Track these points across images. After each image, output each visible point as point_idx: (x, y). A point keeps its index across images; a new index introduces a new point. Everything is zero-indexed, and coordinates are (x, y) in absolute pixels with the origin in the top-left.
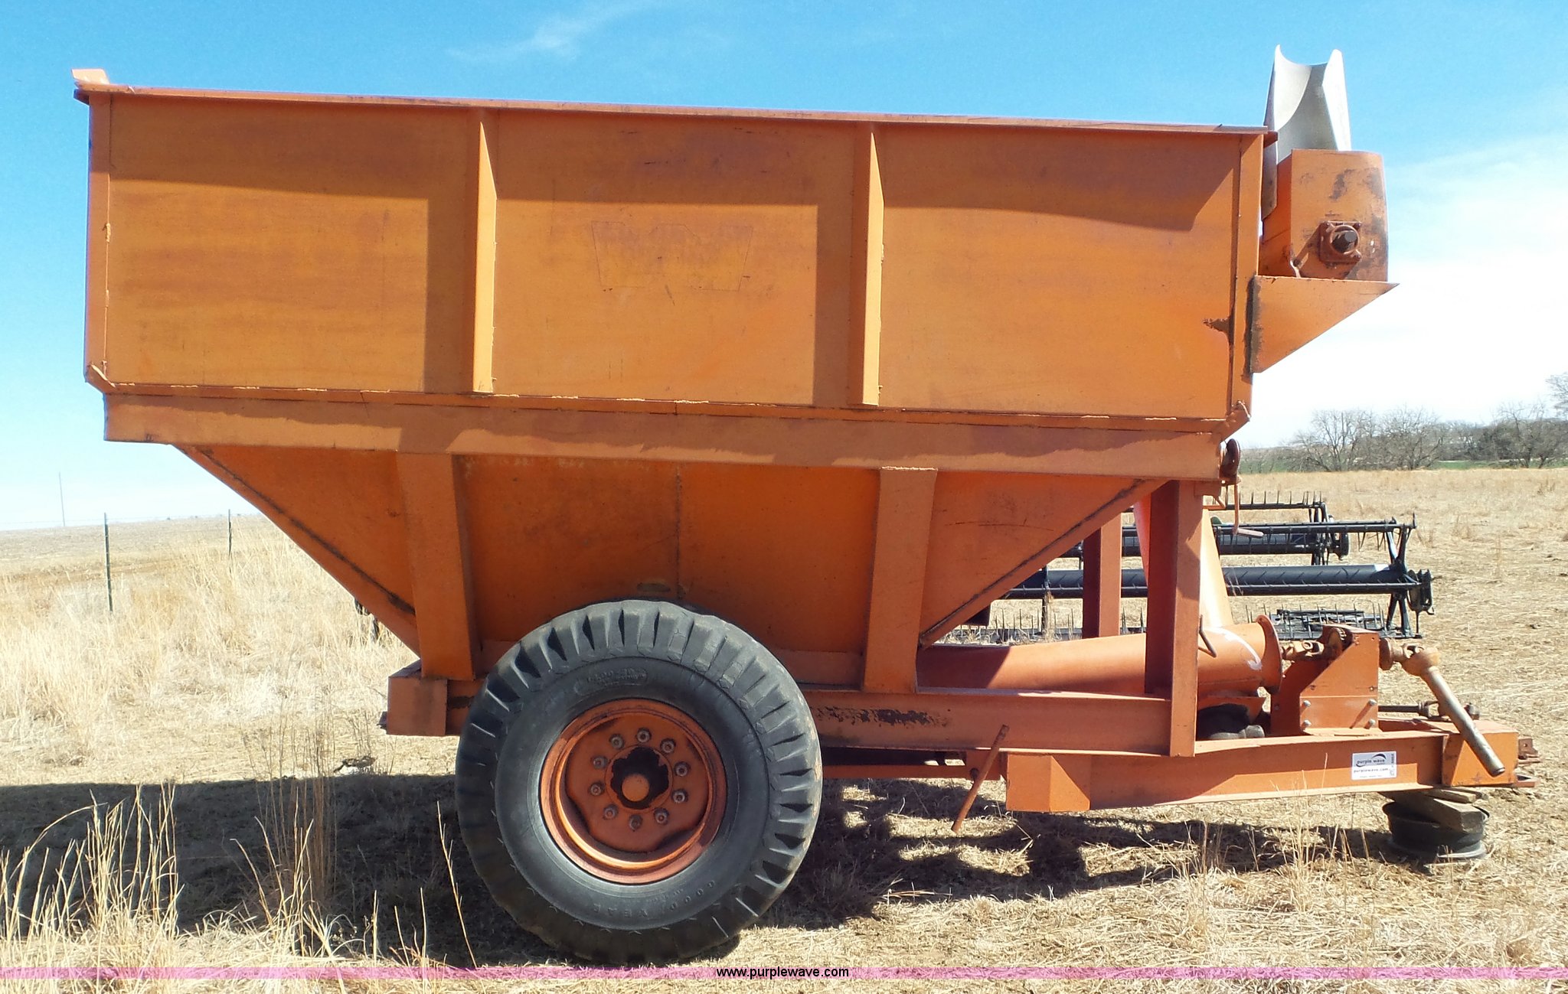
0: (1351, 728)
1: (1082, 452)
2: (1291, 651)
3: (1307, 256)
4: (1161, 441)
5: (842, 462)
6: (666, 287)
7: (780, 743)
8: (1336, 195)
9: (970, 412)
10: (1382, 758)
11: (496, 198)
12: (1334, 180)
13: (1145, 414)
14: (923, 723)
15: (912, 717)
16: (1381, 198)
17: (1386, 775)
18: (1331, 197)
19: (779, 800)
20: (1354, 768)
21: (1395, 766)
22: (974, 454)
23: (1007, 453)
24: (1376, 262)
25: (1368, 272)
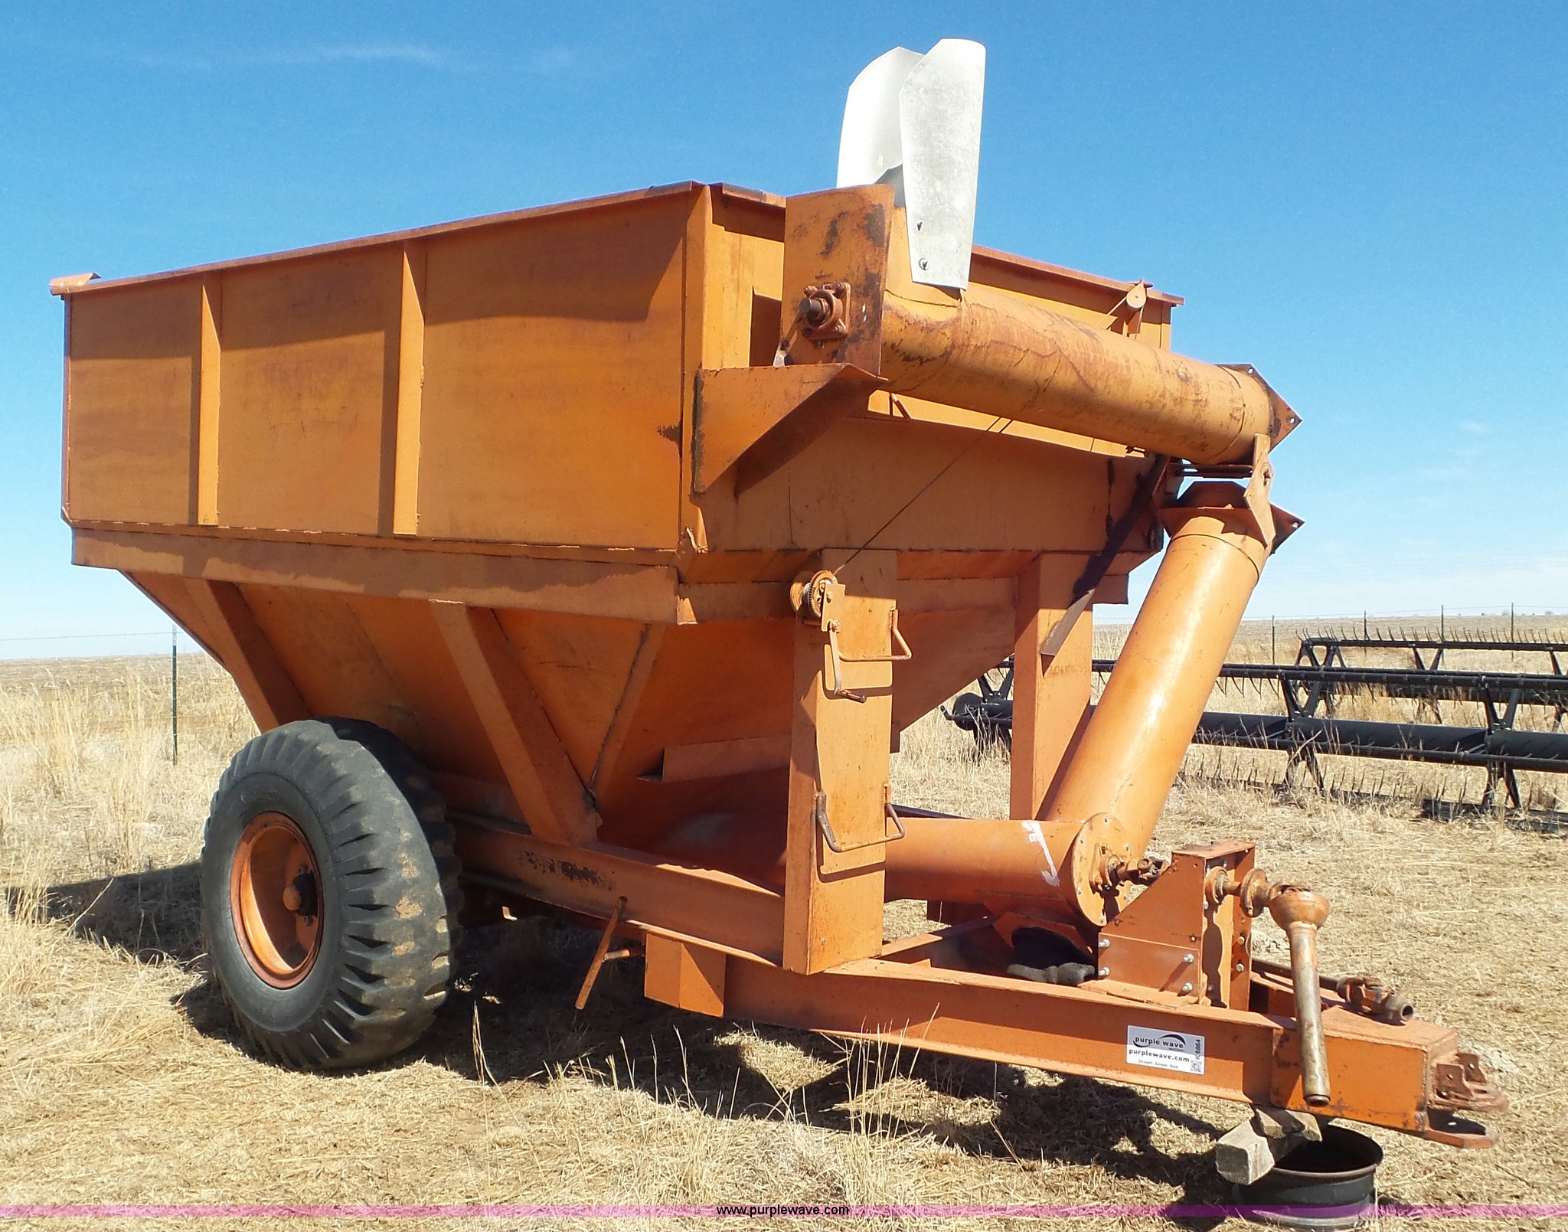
0: (1162, 990)
1: (565, 587)
2: (1123, 868)
3: (795, 336)
4: (626, 576)
5: (404, 594)
6: (302, 423)
7: (353, 873)
8: (828, 250)
9: (477, 542)
10: (1180, 1042)
11: (219, 350)
12: (826, 229)
13: (608, 544)
14: (593, 882)
15: (586, 875)
16: (881, 245)
17: (1185, 1067)
18: (822, 253)
19: (347, 931)
20: (1130, 1047)
21: (1202, 1058)
22: (488, 587)
23: (512, 588)
24: (867, 334)
25: (857, 349)
